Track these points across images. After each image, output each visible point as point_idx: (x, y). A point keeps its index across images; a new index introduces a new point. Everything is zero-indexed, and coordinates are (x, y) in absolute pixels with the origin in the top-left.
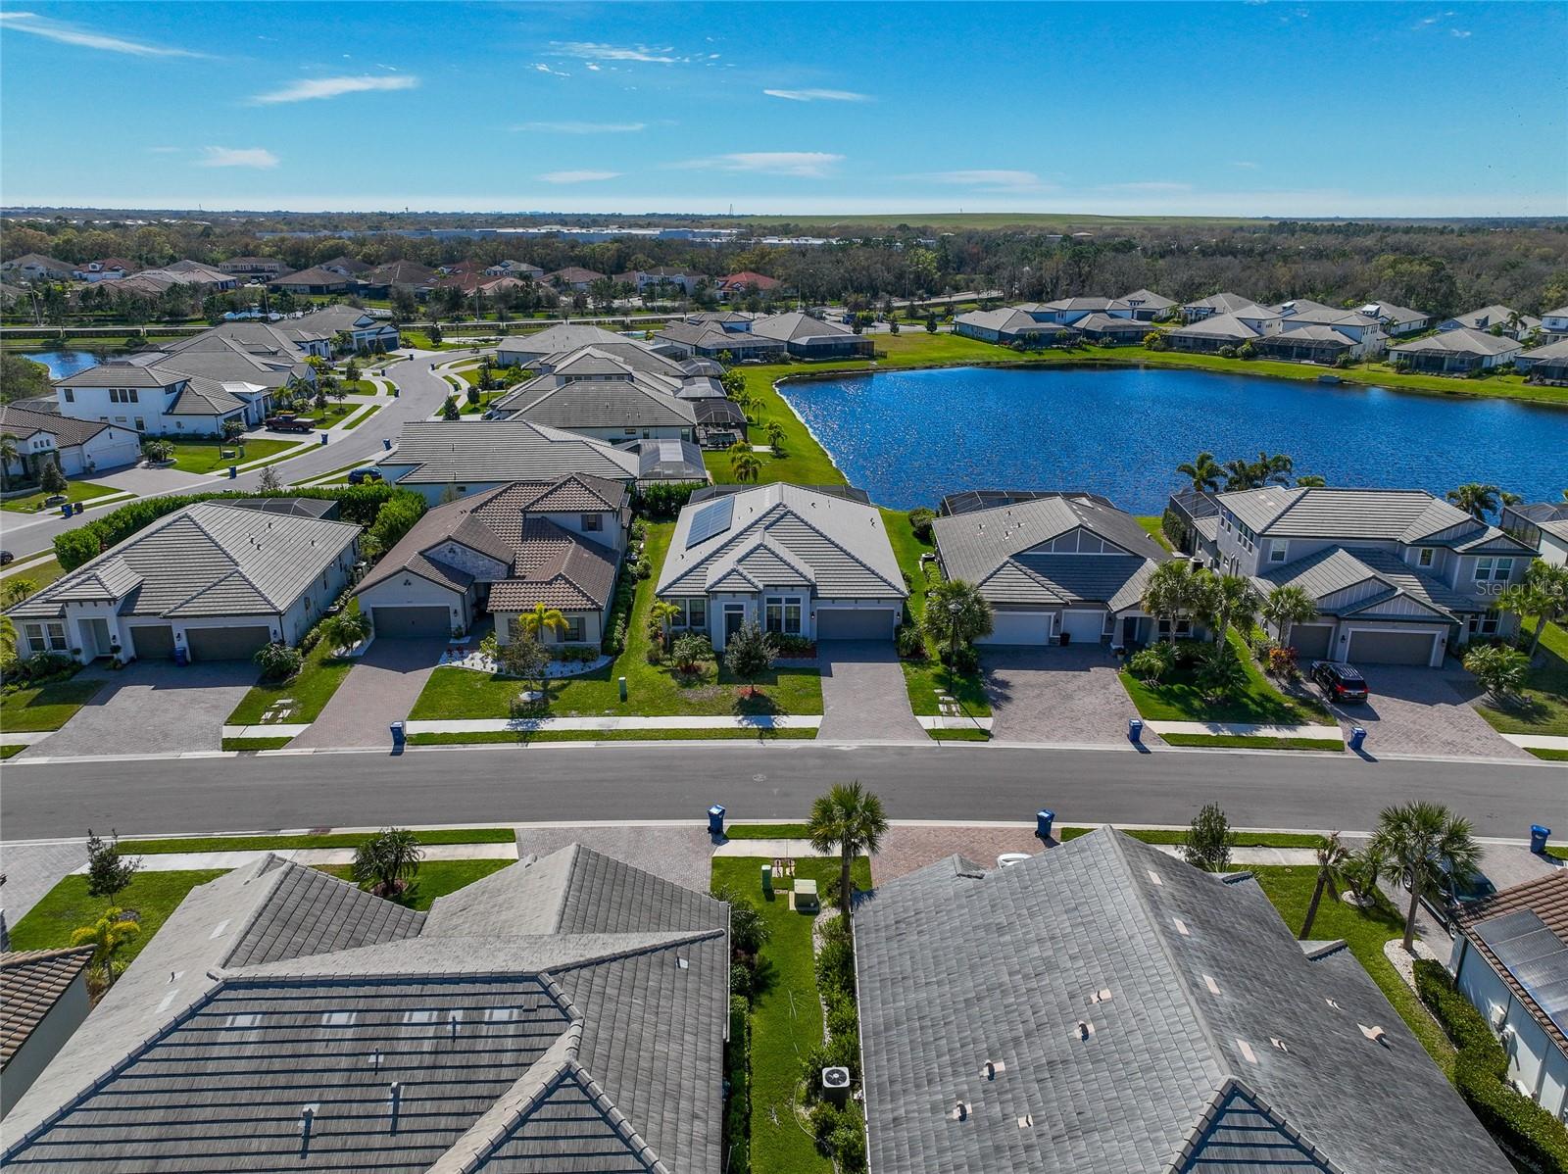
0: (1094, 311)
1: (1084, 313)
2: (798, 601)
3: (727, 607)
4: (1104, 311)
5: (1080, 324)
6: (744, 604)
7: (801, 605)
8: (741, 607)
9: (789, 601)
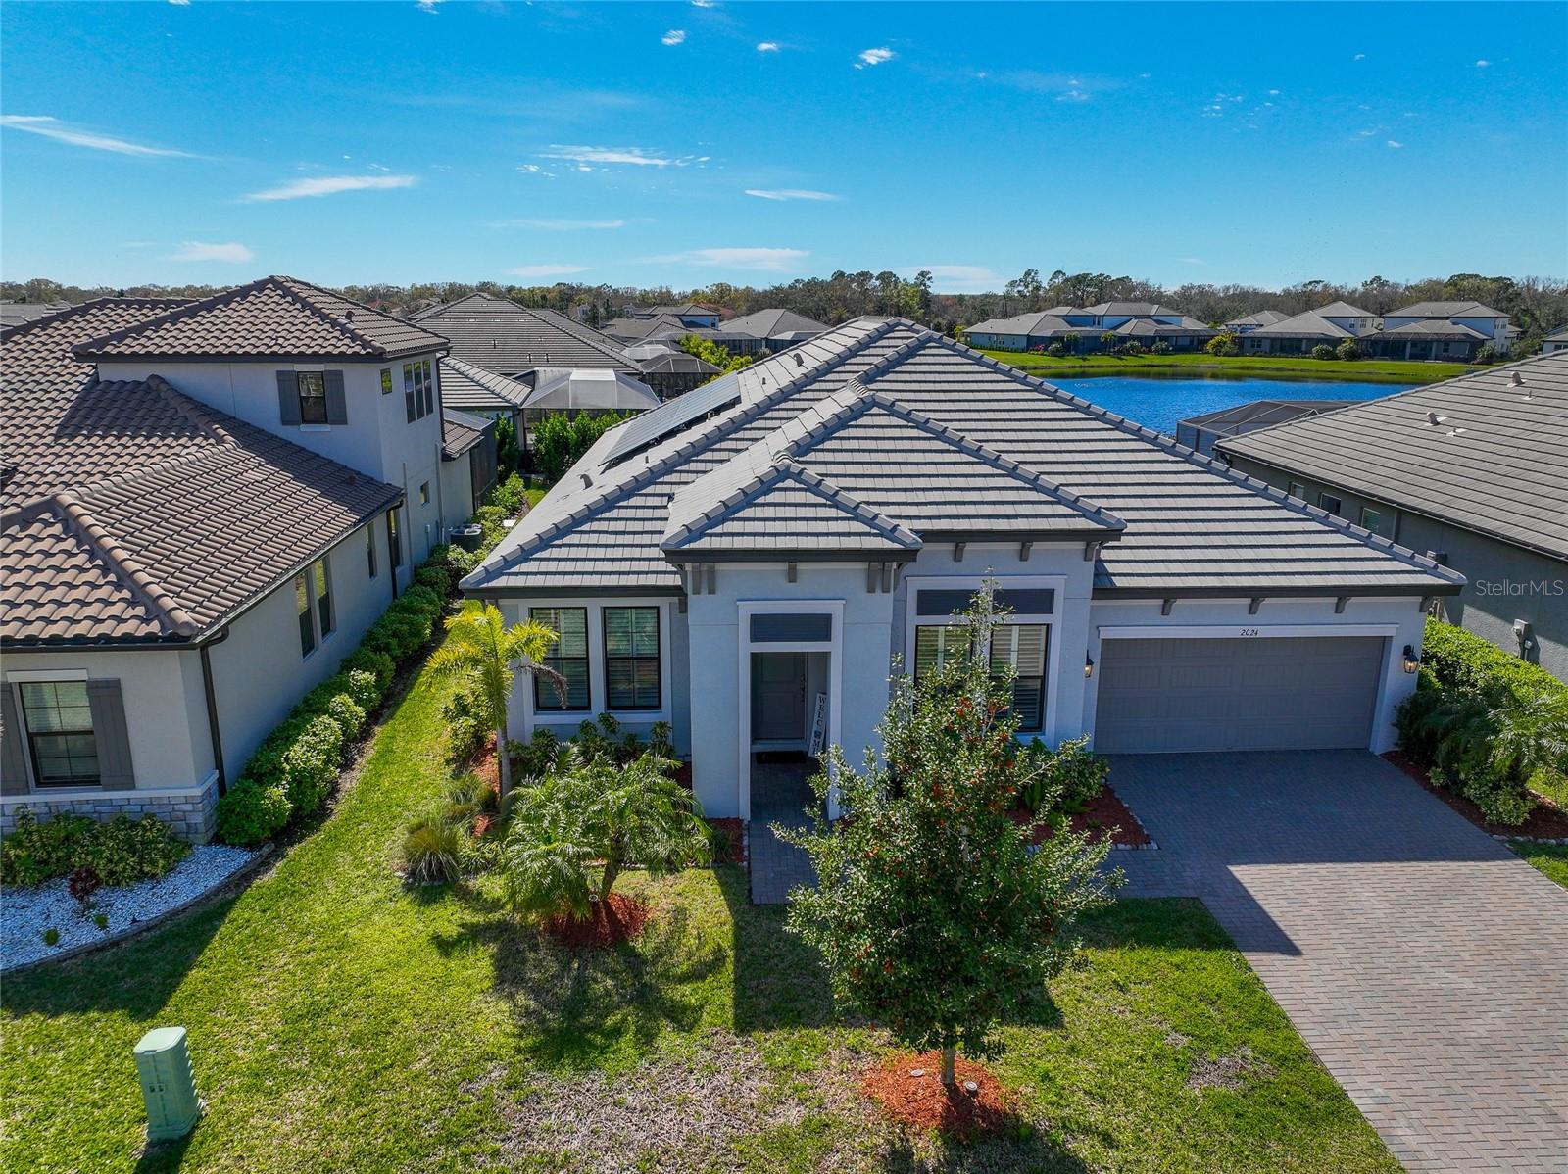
0: (1137, 317)
1: (1128, 318)
2: (1039, 601)
3: (762, 627)
4: (1149, 317)
5: (1124, 331)
6: (835, 609)
7: (1056, 619)
8: (819, 626)
9: (1006, 599)
